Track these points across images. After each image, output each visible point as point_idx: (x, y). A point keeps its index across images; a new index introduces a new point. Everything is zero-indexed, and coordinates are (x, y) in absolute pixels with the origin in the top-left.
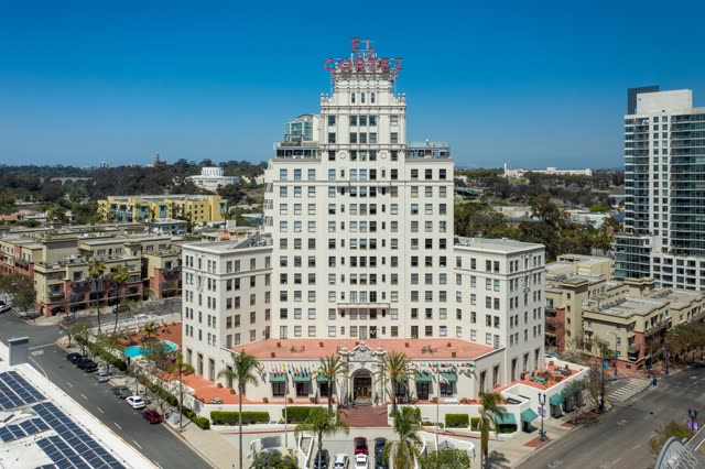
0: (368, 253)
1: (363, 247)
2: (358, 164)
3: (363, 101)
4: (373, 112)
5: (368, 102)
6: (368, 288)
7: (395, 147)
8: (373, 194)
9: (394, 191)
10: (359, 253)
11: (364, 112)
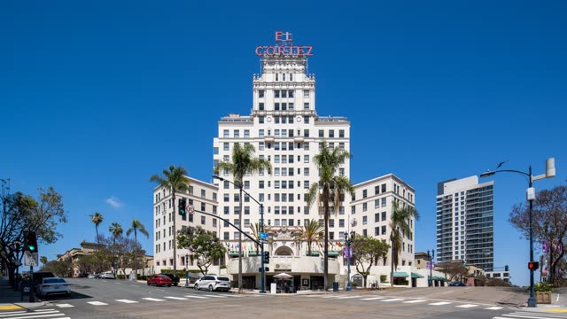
0: (288, 191)
1: (284, 187)
2: (281, 126)
3: (284, 79)
4: (291, 87)
5: (288, 79)
6: (288, 217)
7: (307, 113)
8: (291, 148)
9: (307, 146)
10: (281, 191)
11: (284, 87)
